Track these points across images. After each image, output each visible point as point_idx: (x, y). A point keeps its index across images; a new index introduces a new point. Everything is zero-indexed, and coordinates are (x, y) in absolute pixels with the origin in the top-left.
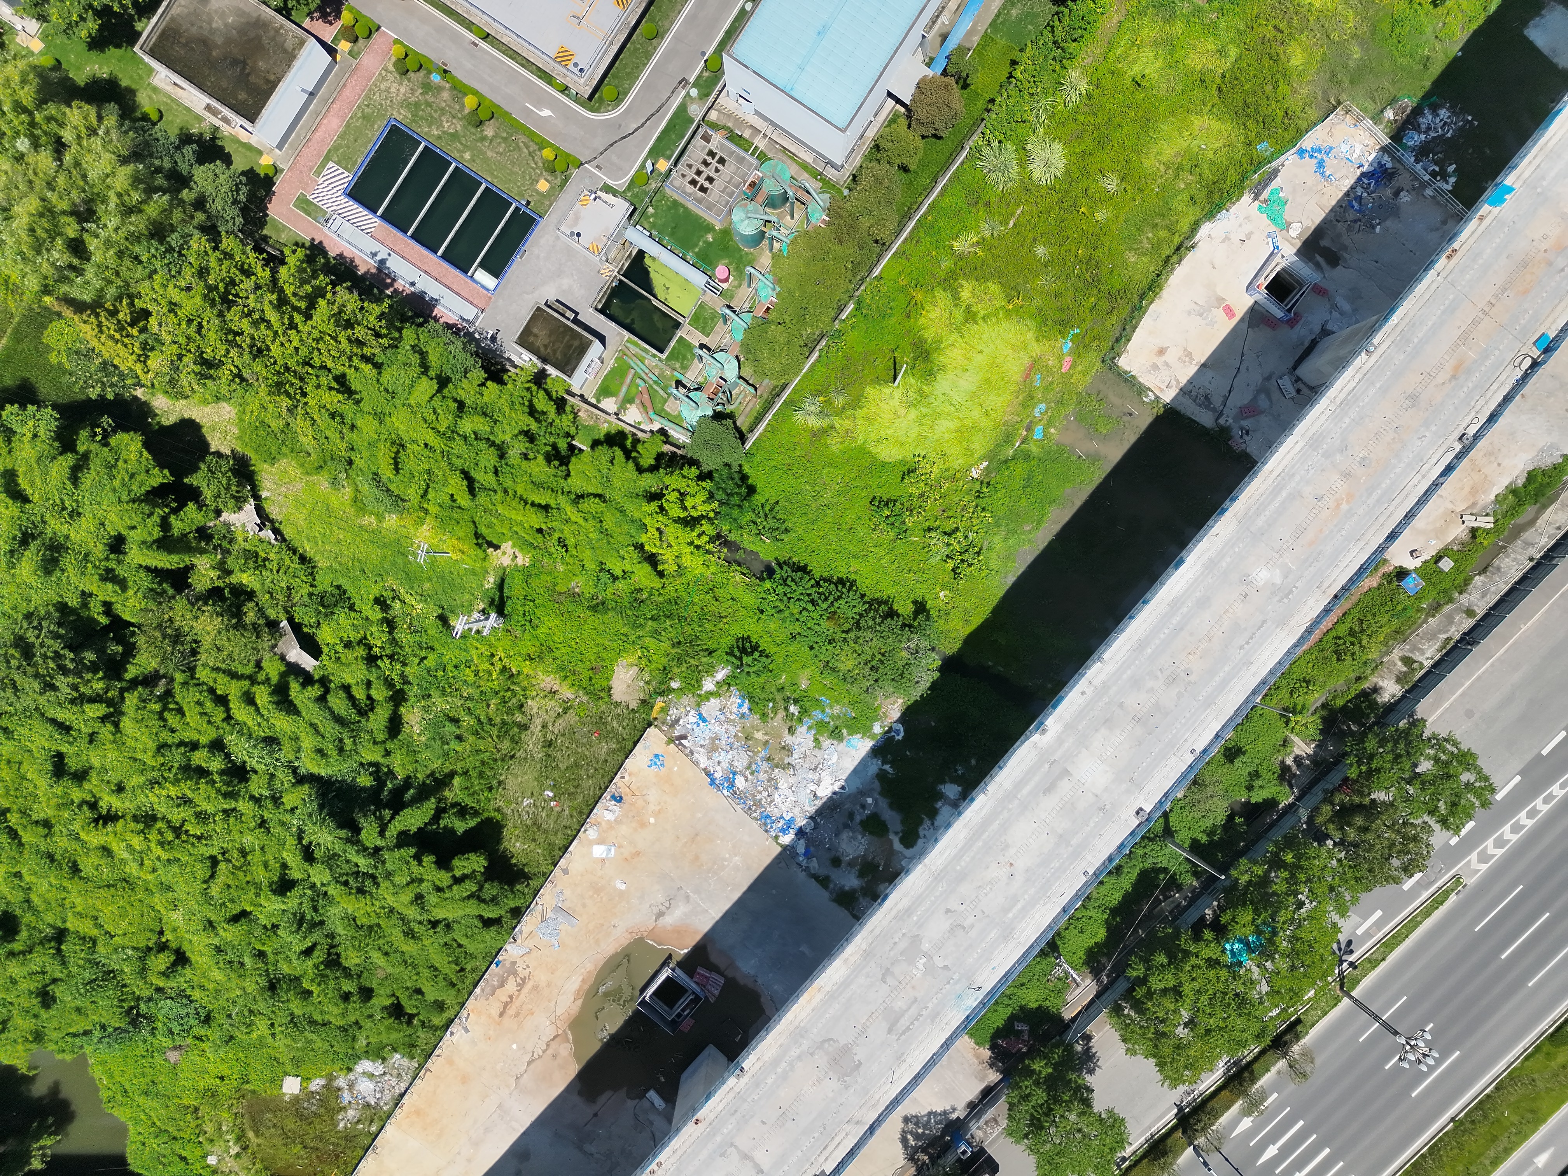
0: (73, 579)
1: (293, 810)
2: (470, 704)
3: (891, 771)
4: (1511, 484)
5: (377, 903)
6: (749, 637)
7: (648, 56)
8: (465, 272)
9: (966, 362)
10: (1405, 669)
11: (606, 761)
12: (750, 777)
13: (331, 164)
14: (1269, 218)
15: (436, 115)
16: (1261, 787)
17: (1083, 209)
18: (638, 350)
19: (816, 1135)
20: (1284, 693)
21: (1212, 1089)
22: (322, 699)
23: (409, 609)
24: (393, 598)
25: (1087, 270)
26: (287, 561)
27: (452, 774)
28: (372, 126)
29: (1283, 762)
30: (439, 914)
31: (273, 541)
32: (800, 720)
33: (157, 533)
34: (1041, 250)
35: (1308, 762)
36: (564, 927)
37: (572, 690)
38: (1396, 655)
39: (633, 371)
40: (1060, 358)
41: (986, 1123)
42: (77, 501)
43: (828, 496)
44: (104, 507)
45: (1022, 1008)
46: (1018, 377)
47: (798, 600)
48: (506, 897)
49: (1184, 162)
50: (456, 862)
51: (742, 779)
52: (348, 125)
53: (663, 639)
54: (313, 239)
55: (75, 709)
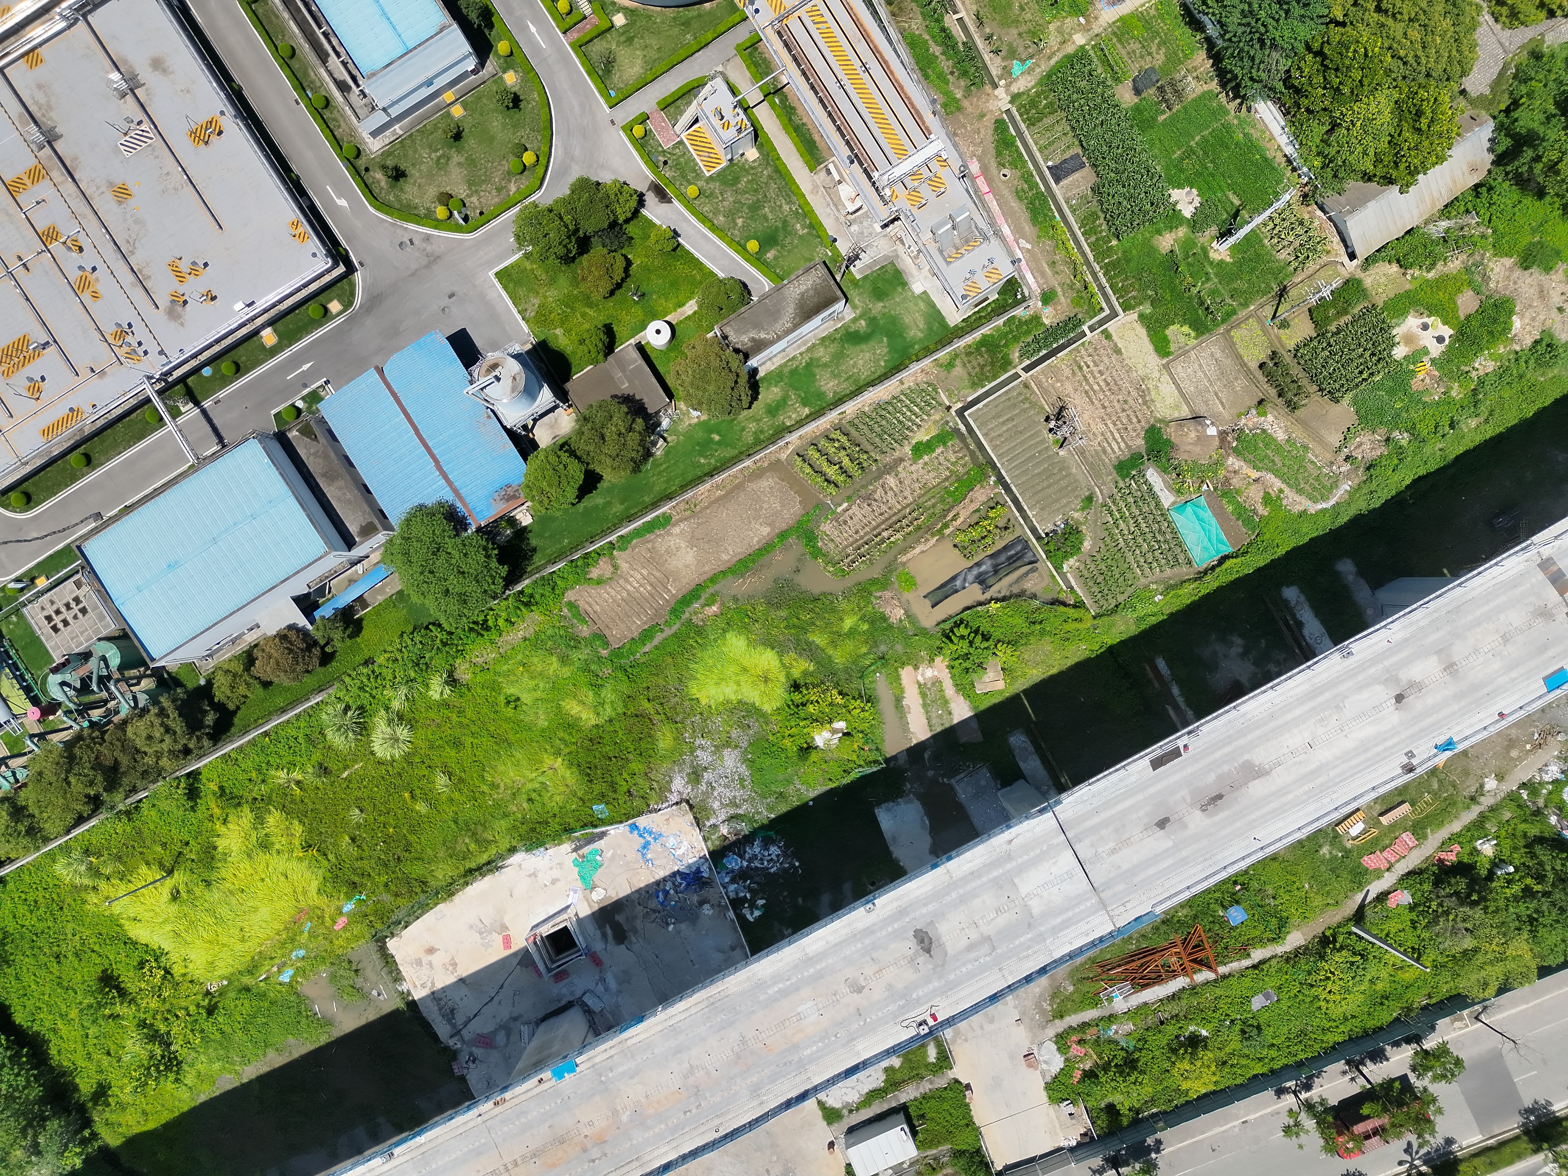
14: (580, 874)
40: (336, 916)
46: (286, 917)
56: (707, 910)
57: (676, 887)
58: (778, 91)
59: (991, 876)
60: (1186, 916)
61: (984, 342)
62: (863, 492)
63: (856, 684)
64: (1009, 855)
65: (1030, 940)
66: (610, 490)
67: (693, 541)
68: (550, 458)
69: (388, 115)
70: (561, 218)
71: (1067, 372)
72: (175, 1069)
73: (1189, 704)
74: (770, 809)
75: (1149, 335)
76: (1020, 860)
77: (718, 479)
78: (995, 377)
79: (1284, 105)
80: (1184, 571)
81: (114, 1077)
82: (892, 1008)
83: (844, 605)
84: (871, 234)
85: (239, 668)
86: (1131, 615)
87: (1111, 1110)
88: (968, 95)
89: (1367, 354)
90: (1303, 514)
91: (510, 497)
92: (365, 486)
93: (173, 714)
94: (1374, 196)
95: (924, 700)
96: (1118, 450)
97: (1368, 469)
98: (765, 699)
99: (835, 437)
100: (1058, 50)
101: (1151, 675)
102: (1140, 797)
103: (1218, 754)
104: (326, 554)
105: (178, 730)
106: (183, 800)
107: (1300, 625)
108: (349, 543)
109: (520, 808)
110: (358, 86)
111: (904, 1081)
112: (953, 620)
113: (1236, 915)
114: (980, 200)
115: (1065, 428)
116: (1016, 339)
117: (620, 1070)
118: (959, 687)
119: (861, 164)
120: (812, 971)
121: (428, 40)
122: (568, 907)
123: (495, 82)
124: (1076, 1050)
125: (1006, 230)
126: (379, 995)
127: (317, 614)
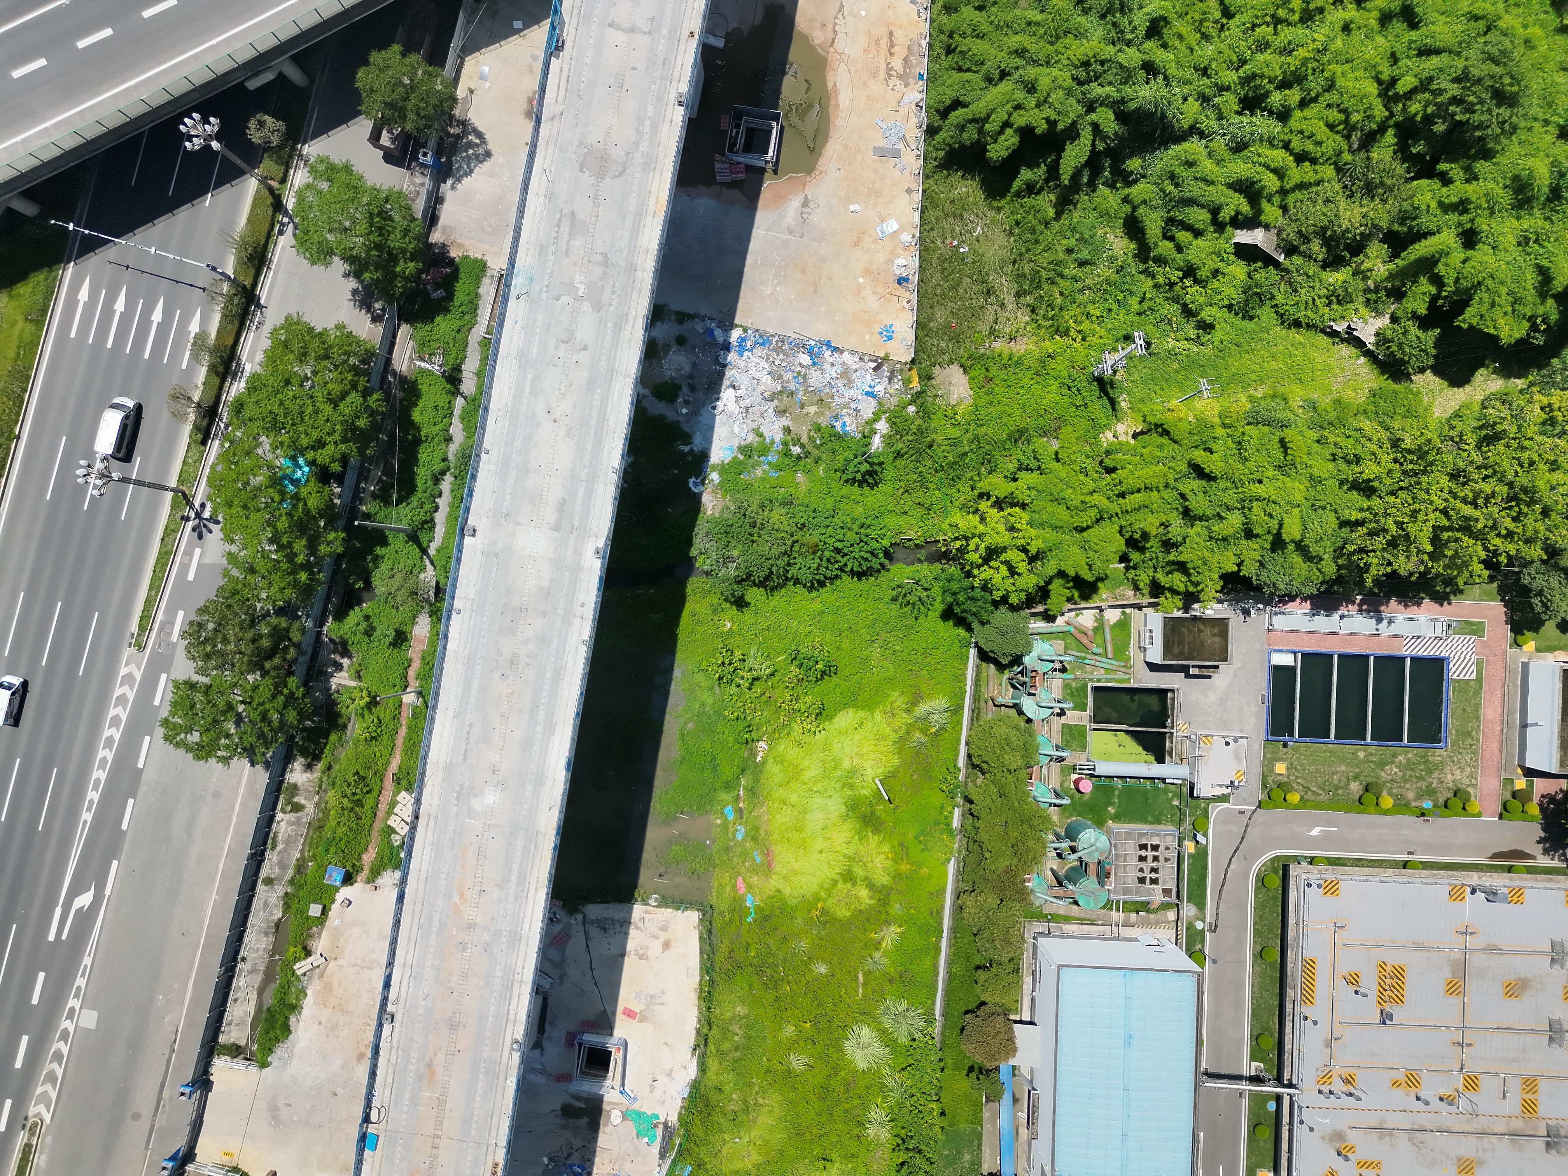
0: (1492, 185)
1: (1185, 99)
2: (1079, 285)
3: (682, 447)
4: (300, 1013)
5: (1065, 62)
6: (872, 489)
7: (1257, 933)
8: (1304, 655)
9: (828, 836)
10: (296, 799)
11: (931, 307)
12: (799, 369)
13: (1473, 677)
14: (643, 1114)
15: (1409, 773)
16: (358, 624)
17: (808, 1025)
18: (1116, 677)
19: (582, 86)
20: (386, 716)
21: (242, 340)
22: (1215, 211)
23: (1179, 336)
24: (1198, 337)
25: (772, 976)
26: (1310, 313)
27: (1058, 216)
28: (1457, 731)
29: (350, 657)
30: (1005, 86)
31: (1332, 323)
32: (785, 444)
33: (1441, 269)
34: (823, 969)
35: (330, 670)
36: (882, 143)
37: (997, 351)
38: (310, 808)
39: (1110, 656)
40: (749, 887)
41: (418, 193)
42: (1529, 254)
43: (876, 652)
44: (1502, 263)
45: (447, 311)
46: (776, 849)
47: (852, 545)
48: (952, 137)
49: (745, 1117)
50: (1015, 140)
51: (805, 363)
52: (1478, 718)
53: (946, 442)
54: (1450, 604)
55: (1425, 74)
81: (744, 620)
122: (623, 1085)
126: (661, 875)
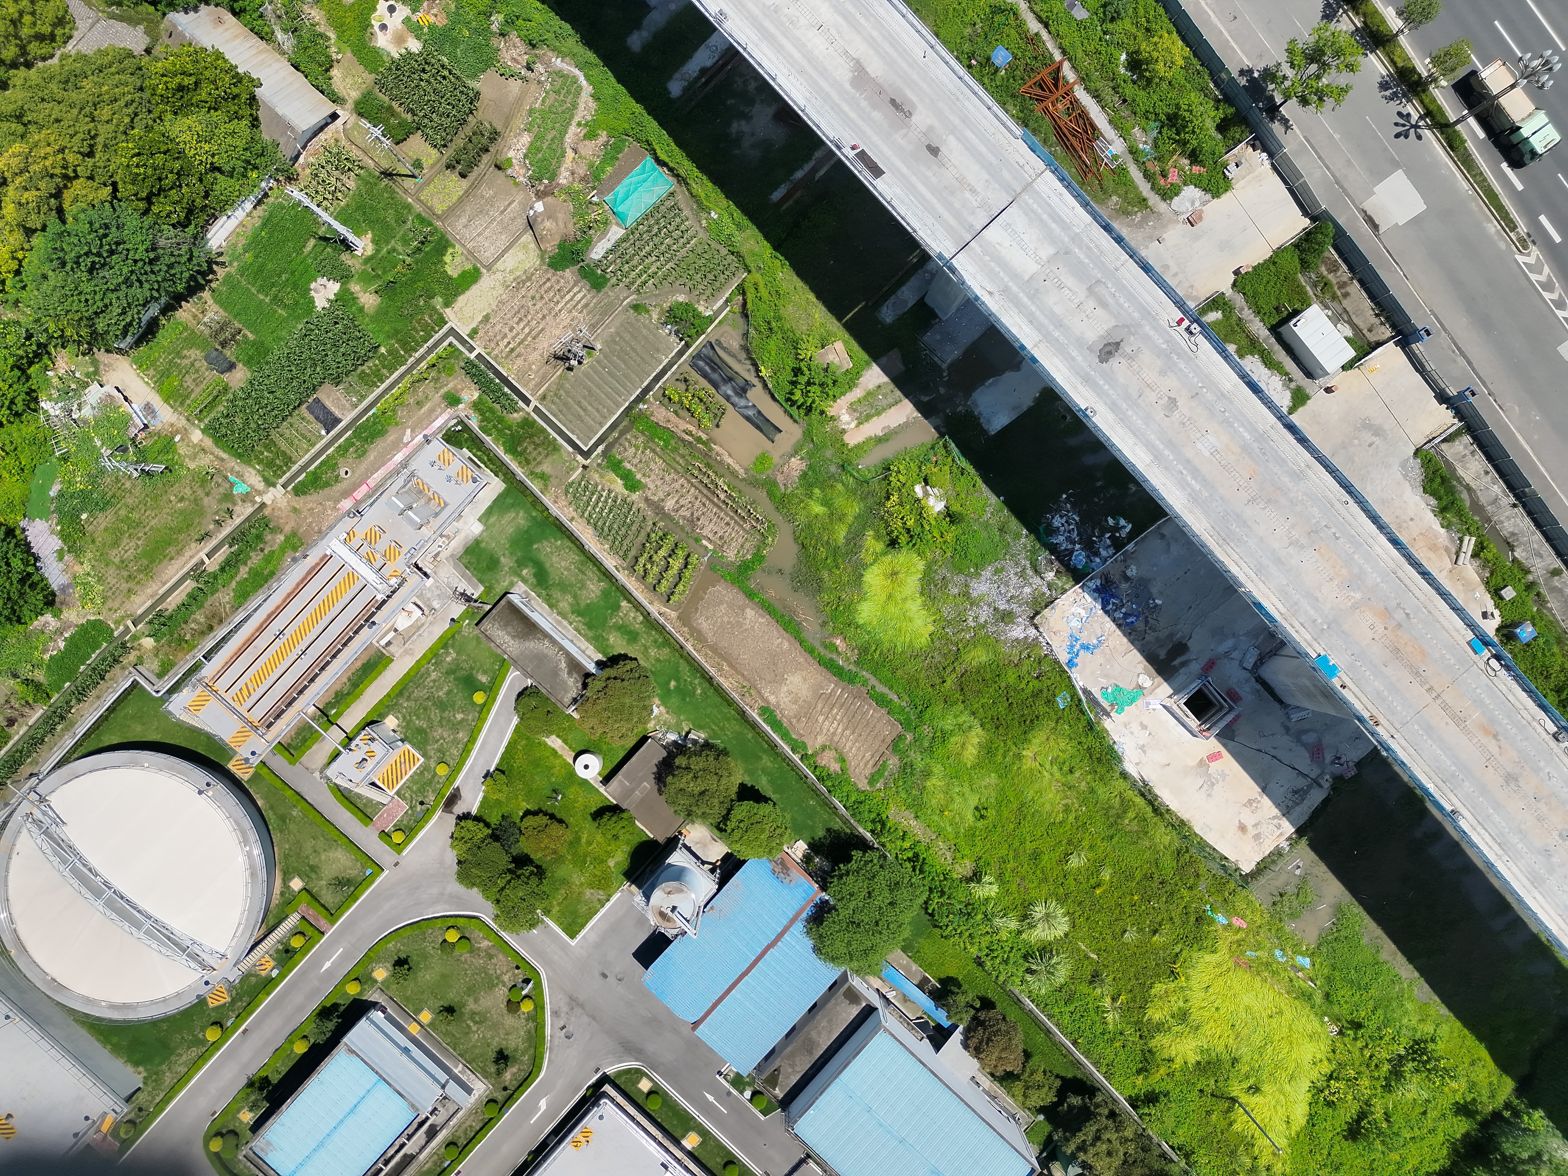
4: (1433, 511)
14: (1129, 704)
40: (1233, 929)
46: (1247, 977)
49: (1065, 781)
56: (1132, 572)
57: (1118, 608)
58: (324, 713)
59: (1029, 303)
60: (1015, 106)
61: (512, 450)
62: (687, 529)
63: (875, 485)
64: (1004, 291)
65: (1080, 248)
66: (751, 773)
67: (779, 680)
68: (737, 838)
69: (447, 1082)
70: (503, 889)
71: (519, 362)
72: (1422, 1045)
73: (808, 158)
74: (1018, 536)
75: (463, 292)
76: (1006, 279)
77: (712, 671)
78: (544, 431)
79: (207, 221)
80: (682, 197)
81: (1445, 1102)
82: (1182, 366)
83: (801, 518)
84: (437, 587)
85: (1018, 1087)
86: (738, 237)
87: (1222, 127)
88: (278, 530)
89: (425, 76)
90: (596, 97)
91: (783, 867)
92: (810, 1010)
93: (1080, 1137)
94: (271, 110)
95: (873, 416)
96: (581, 293)
97: (534, 46)
98: (913, 570)
99: (642, 570)
100: (212, 453)
101: (790, 202)
102: (914, 179)
103: (852, 115)
104: (886, 1030)
105: (1094, 1128)
106: (1160, 1106)
107: (703, 71)
108: (870, 1010)
109: (1081, 779)
110: (427, 1118)
111: (1248, 336)
112: (788, 408)
113: (1001, 57)
114: (376, 490)
115: (574, 349)
116: (501, 420)
117: (1312, 612)
118: (851, 385)
119: (373, 614)
120: (1167, 452)
121: (365, 1062)
122: (1164, 706)
123: (388, 988)
124: (1174, 177)
125: (399, 457)
126: (1299, 867)
127: (946, 1024)
